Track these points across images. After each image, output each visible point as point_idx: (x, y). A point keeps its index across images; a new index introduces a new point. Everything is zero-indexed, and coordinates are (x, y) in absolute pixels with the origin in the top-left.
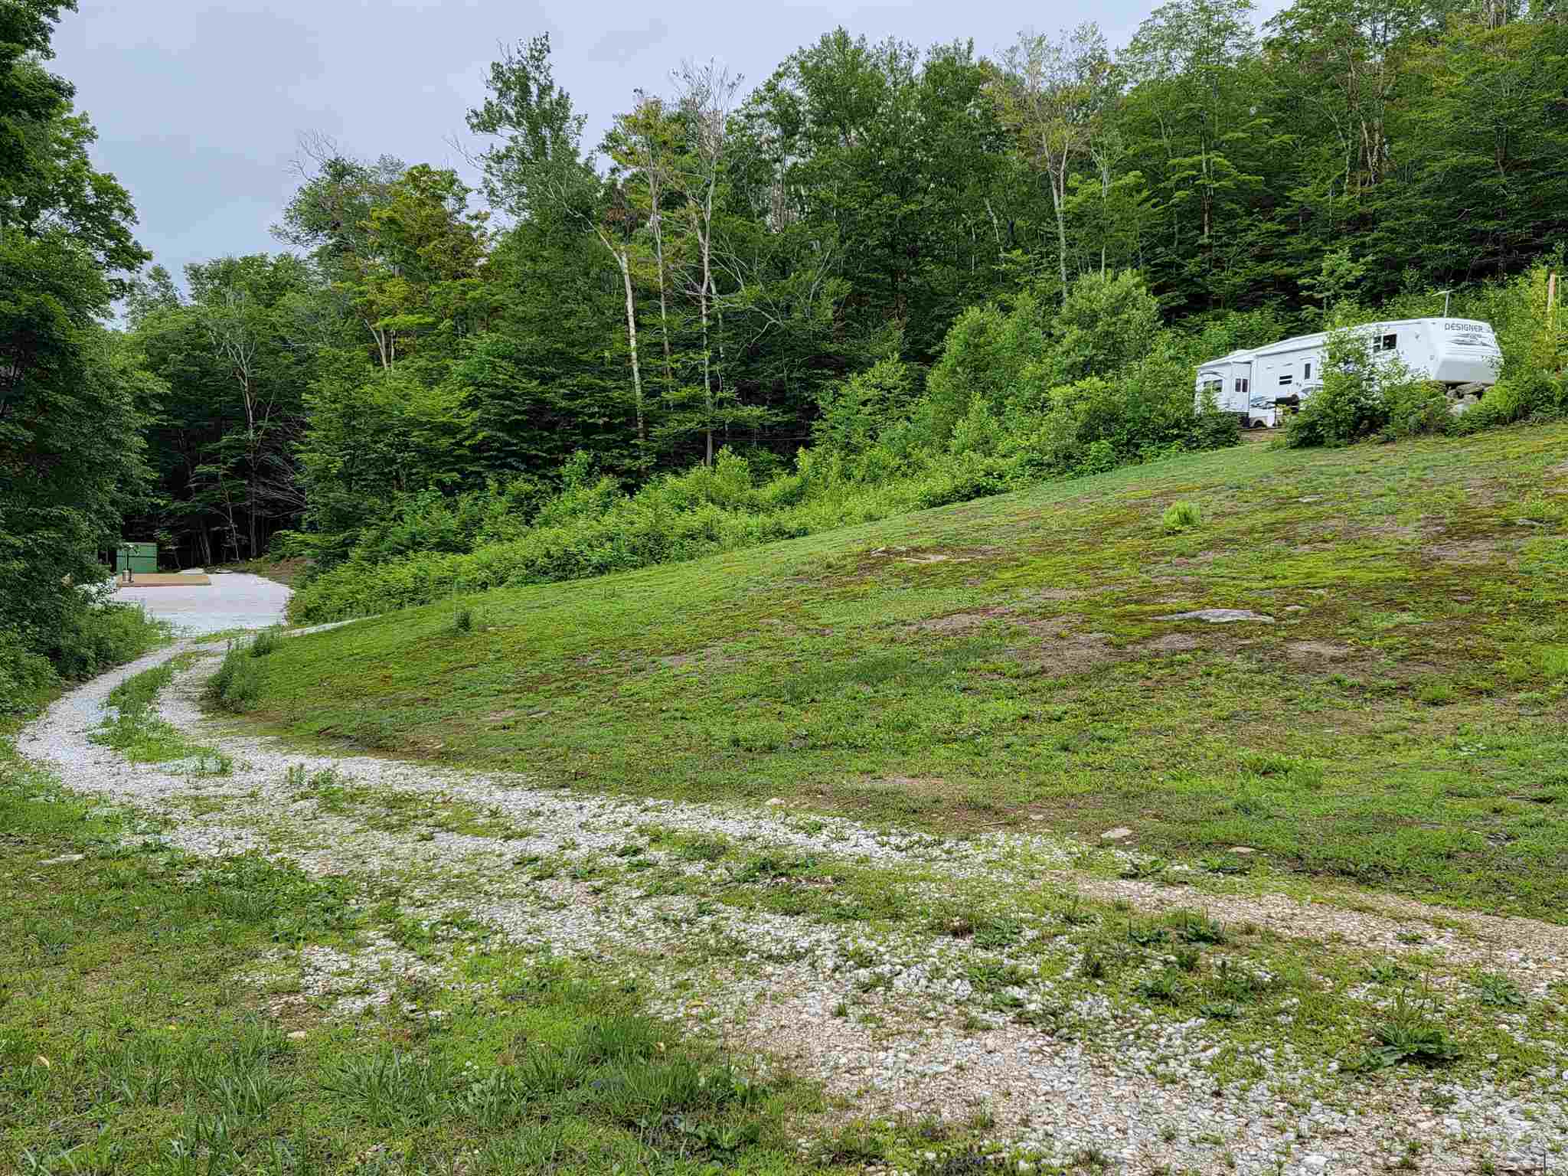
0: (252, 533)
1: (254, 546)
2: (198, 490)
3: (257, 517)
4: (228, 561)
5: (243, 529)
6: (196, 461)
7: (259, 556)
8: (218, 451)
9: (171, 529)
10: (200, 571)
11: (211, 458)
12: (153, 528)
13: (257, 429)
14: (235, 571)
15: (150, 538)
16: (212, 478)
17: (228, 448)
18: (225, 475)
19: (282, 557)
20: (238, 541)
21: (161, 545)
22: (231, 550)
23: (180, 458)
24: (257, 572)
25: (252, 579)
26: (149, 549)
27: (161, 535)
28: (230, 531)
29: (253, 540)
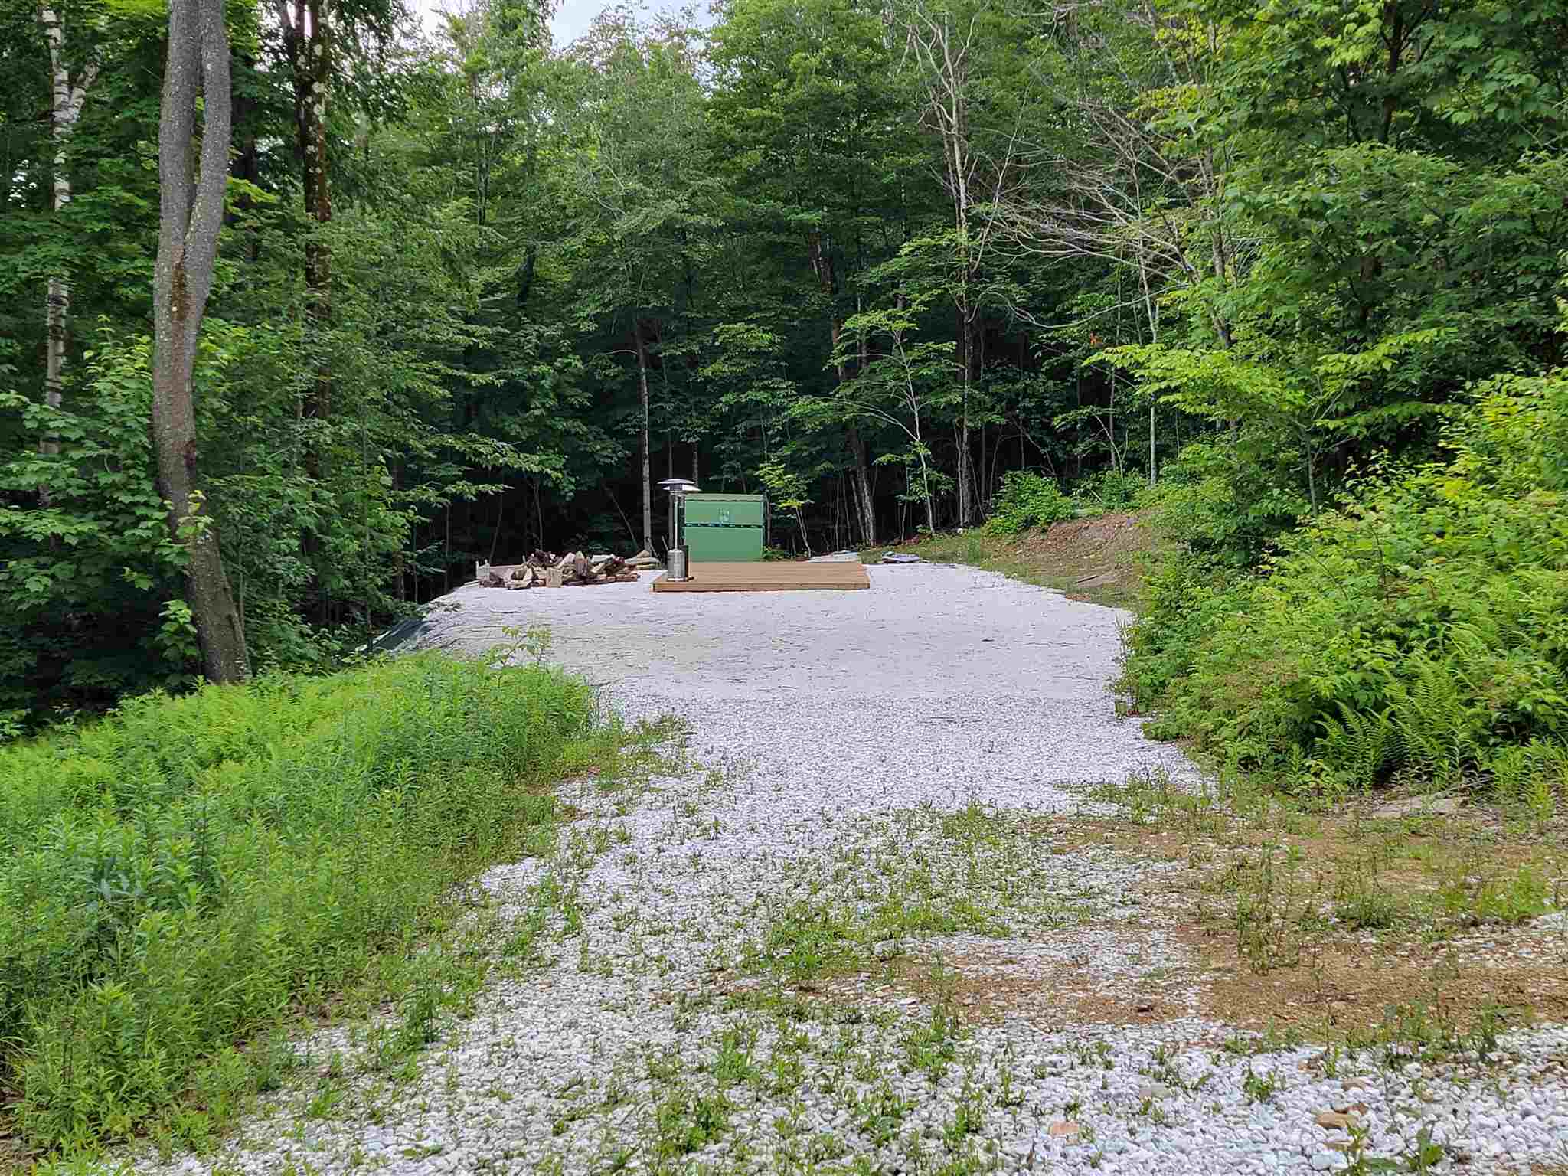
0: (962, 466)
1: (964, 499)
2: (851, 369)
3: (973, 432)
4: (908, 537)
5: (944, 460)
6: (849, 307)
7: (978, 521)
8: (893, 281)
9: (793, 464)
10: (849, 557)
11: (876, 296)
12: (754, 463)
13: (976, 222)
14: (927, 558)
15: (752, 485)
16: (878, 343)
17: (912, 273)
18: (906, 332)
19: (1031, 522)
20: (933, 486)
21: (773, 497)
22: (917, 512)
23: (815, 299)
24: (975, 558)
25: (962, 574)
26: (749, 508)
27: (771, 474)
28: (916, 464)
29: (964, 487)
